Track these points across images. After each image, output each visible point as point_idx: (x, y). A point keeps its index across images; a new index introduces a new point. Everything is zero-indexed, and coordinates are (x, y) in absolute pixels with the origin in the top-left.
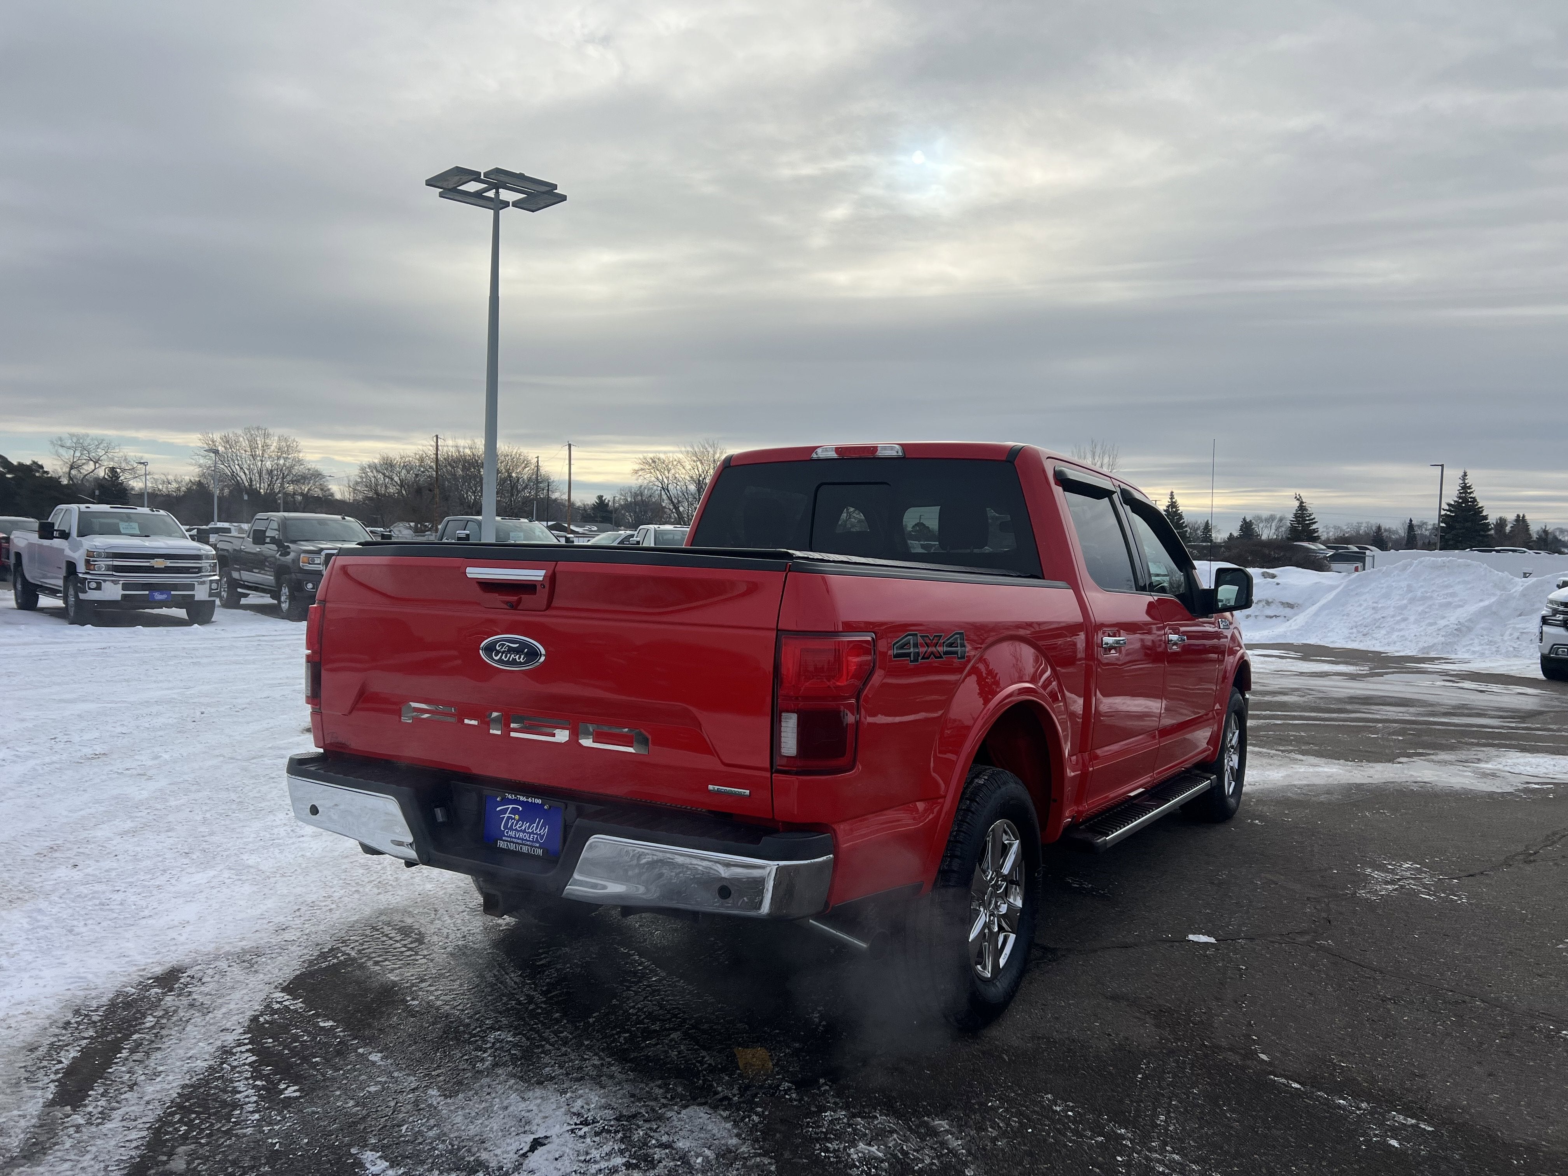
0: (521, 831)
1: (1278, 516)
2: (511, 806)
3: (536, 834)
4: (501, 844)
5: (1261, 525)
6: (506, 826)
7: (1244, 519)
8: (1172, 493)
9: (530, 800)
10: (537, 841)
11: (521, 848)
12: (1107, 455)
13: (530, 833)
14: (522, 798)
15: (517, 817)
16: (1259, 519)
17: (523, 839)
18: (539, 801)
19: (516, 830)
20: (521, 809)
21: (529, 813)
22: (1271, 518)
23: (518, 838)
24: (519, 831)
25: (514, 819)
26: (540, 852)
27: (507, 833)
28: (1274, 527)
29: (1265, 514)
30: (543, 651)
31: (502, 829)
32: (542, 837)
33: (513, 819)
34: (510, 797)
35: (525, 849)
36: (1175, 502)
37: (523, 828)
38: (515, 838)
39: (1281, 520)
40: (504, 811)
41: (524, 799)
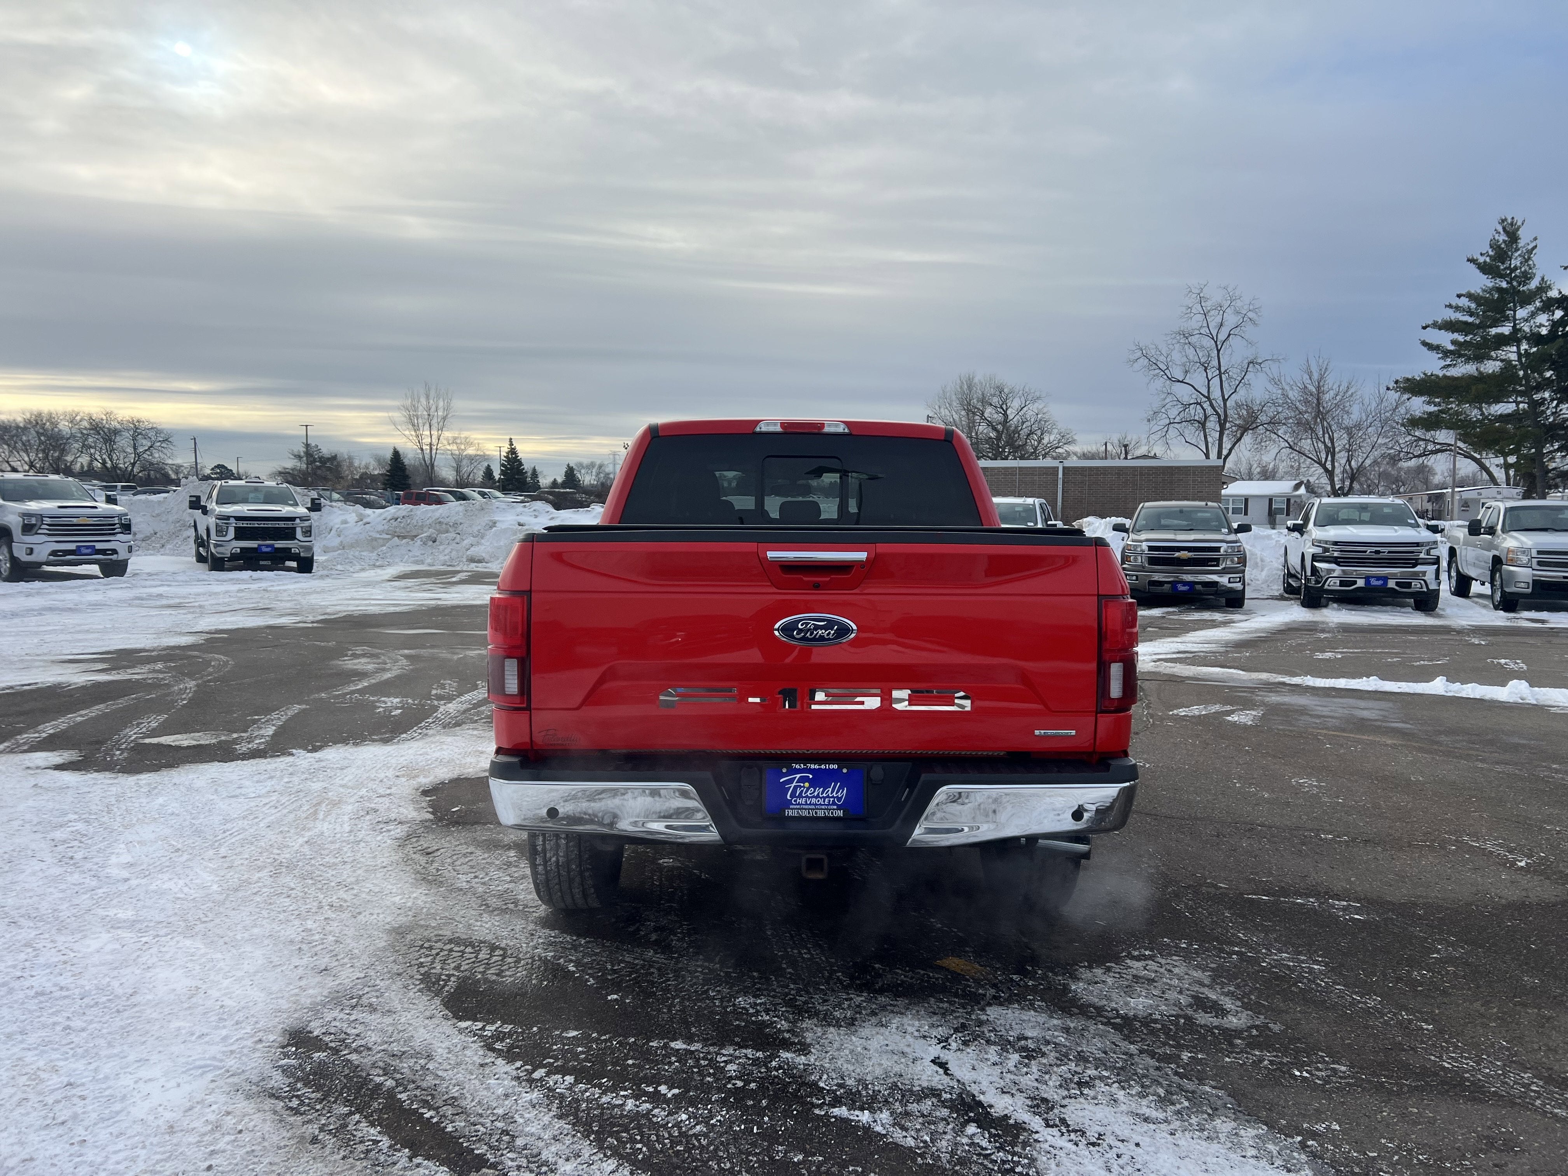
0: (813, 797)
1: (598, 463)
2: (798, 776)
3: (833, 797)
4: (789, 813)
5: (583, 471)
6: (792, 796)
7: (568, 465)
8: (511, 439)
9: (823, 767)
10: (834, 803)
11: (816, 813)
12: (441, 399)
13: (824, 798)
14: (813, 766)
15: (807, 785)
16: (581, 465)
17: (816, 804)
18: (836, 767)
19: (807, 797)
20: (811, 776)
21: (820, 780)
22: (592, 465)
23: (810, 804)
24: (809, 798)
25: (804, 787)
26: (840, 813)
27: (795, 801)
28: (594, 473)
29: (586, 461)
30: (855, 627)
31: (788, 797)
32: (839, 799)
33: (801, 787)
34: (797, 766)
35: (821, 813)
36: (514, 449)
37: (816, 794)
38: (806, 804)
39: (600, 467)
40: (791, 781)
41: (817, 767)
